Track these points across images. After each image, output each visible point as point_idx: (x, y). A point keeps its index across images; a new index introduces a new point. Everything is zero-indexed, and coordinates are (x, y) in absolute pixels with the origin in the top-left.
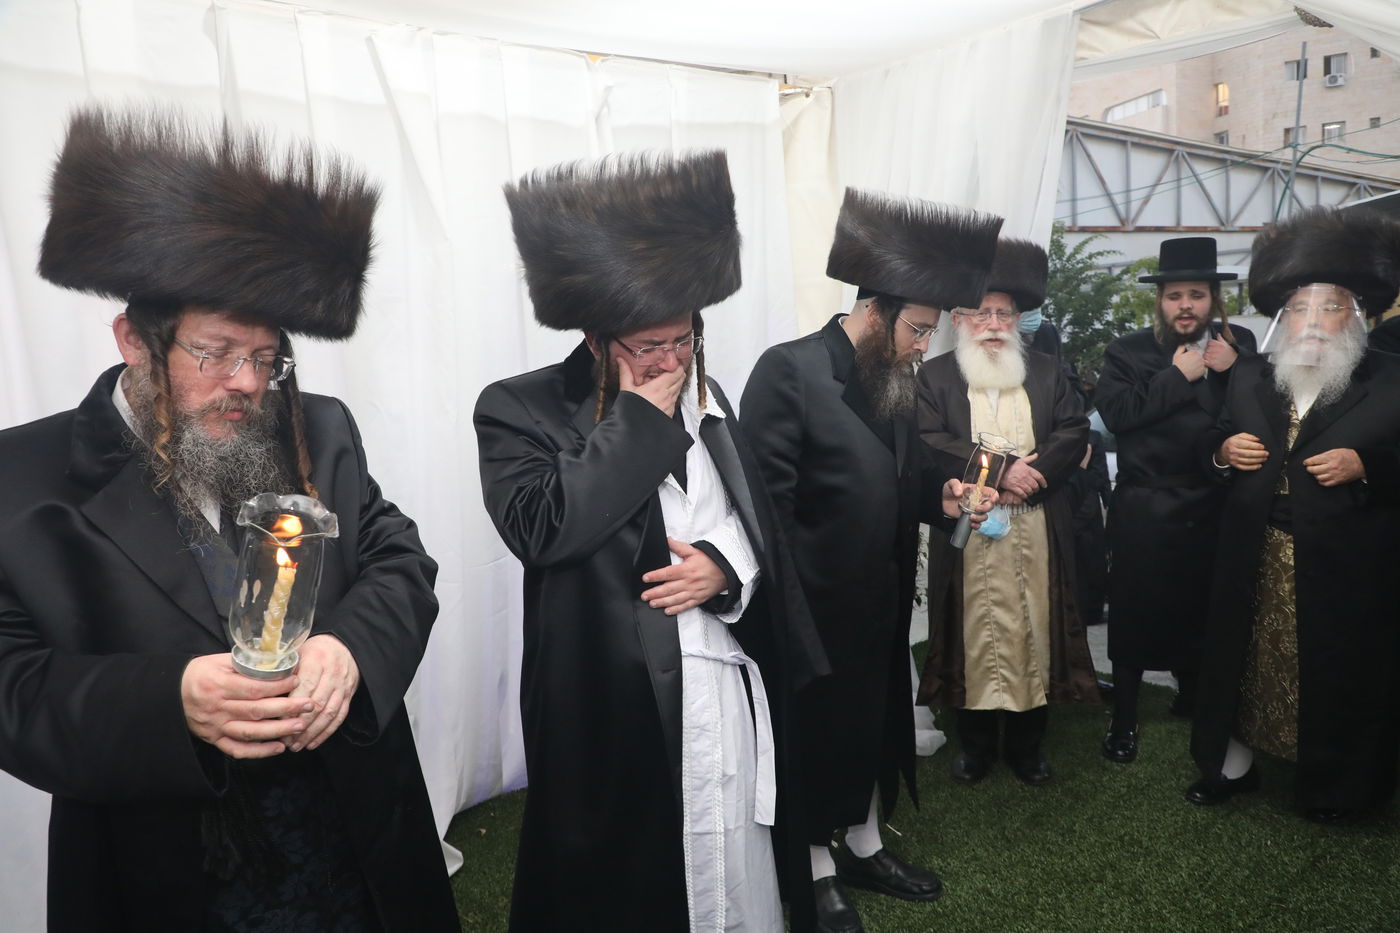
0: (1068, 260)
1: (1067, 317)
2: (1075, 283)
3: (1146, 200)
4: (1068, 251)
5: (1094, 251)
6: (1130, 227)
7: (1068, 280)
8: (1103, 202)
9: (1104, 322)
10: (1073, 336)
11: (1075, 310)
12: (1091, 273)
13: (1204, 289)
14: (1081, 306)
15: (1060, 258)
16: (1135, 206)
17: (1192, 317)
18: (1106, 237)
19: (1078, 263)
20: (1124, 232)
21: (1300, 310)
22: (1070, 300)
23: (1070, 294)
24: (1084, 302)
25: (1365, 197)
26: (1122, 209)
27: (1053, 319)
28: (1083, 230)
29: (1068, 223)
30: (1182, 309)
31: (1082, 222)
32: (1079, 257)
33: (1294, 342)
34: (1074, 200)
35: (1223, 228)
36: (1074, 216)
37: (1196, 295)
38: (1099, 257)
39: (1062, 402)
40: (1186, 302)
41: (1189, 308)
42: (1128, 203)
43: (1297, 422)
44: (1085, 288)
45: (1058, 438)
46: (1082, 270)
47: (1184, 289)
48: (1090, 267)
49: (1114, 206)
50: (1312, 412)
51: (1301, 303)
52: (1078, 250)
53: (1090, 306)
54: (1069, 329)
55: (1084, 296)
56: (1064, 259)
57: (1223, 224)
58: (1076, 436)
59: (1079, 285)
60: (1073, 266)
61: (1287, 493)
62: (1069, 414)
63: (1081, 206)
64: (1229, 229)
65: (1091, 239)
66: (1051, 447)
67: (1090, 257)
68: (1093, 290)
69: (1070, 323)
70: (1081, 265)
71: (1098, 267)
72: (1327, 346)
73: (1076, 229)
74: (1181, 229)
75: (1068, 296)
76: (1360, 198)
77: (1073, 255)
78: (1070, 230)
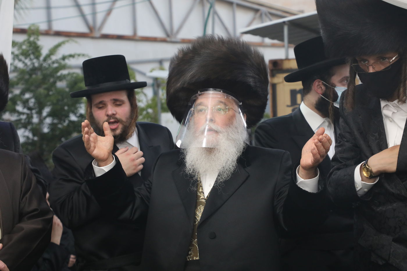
0: (45, 60)
1: (46, 111)
2: (52, 80)
3: (109, 12)
4: (44, 52)
5: (67, 53)
6: (97, 34)
7: (45, 77)
8: (73, 12)
9: (78, 115)
10: (53, 126)
11: (53, 104)
12: (65, 72)
13: (123, 97)
14: (58, 101)
15: (37, 57)
16: (100, 17)
17: (117, 121)
18: (76, 42)
19: (53, 63)
20: (93, 38)
21: (201, 111)
22: (48, 95)
23: (48, 89)
24: (60, 97)
25: (266, 22)
26: (90, 18)
27: (34, 111)
28: (58, 34)
29: (43, 27)
30: (108, 116)
31: (57, 27)
32: (54, 58)
33: (197, 135)
34: (48, 8)
35: (168, 39)
36: (49, 21)
37: (117, 103)
38: (71, 59)
39: (28, 195)
40: (111, 110)
41: (114, 114)
42: (94, 14)
43: (204, 201)
44: (61, 85)
45: (22, 229)
46: (57, 70)
47: (107, 98)
48: (64, 67)
49: (83, 15)
50: (214, 190)
51: (200, 104)
52: (53, 51)
53: (65, 101)
54: (48, 120)
55: (60, 92)
56: (42, 58)
57: (168, 36)
58: (40, 226)
59: (55, 83)
60: (49, 65)
61: (198, 258)
62: (34, 205)
63: (55, 14)
64: (173, 40)
65: (63, 43)
66: (16, 237)
67: (64, 58)
68: (67, 87)
69: (50, 115)
70: (56, 65)
71: (70, 67)
72: (221, 136)
73: (52, 33)
74: (137, 38)
75: (46, 92)
76: (262, 22)
77: (48, 56)
78: (47, 33)
